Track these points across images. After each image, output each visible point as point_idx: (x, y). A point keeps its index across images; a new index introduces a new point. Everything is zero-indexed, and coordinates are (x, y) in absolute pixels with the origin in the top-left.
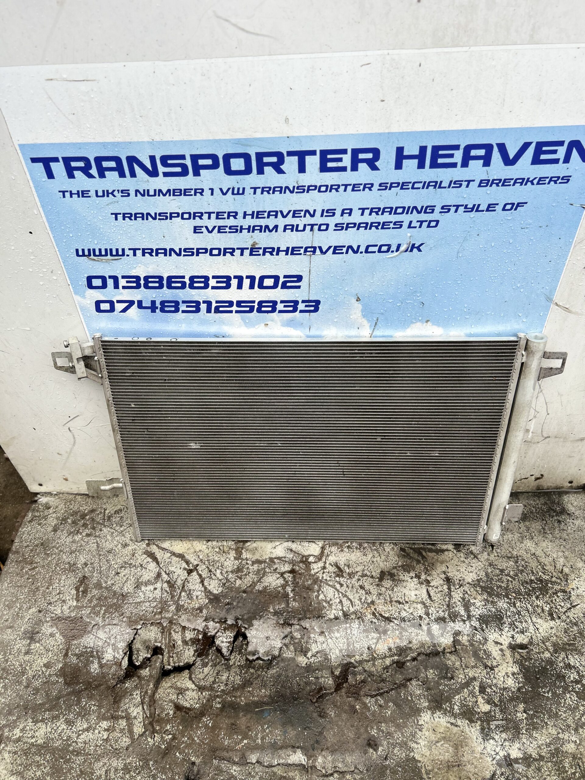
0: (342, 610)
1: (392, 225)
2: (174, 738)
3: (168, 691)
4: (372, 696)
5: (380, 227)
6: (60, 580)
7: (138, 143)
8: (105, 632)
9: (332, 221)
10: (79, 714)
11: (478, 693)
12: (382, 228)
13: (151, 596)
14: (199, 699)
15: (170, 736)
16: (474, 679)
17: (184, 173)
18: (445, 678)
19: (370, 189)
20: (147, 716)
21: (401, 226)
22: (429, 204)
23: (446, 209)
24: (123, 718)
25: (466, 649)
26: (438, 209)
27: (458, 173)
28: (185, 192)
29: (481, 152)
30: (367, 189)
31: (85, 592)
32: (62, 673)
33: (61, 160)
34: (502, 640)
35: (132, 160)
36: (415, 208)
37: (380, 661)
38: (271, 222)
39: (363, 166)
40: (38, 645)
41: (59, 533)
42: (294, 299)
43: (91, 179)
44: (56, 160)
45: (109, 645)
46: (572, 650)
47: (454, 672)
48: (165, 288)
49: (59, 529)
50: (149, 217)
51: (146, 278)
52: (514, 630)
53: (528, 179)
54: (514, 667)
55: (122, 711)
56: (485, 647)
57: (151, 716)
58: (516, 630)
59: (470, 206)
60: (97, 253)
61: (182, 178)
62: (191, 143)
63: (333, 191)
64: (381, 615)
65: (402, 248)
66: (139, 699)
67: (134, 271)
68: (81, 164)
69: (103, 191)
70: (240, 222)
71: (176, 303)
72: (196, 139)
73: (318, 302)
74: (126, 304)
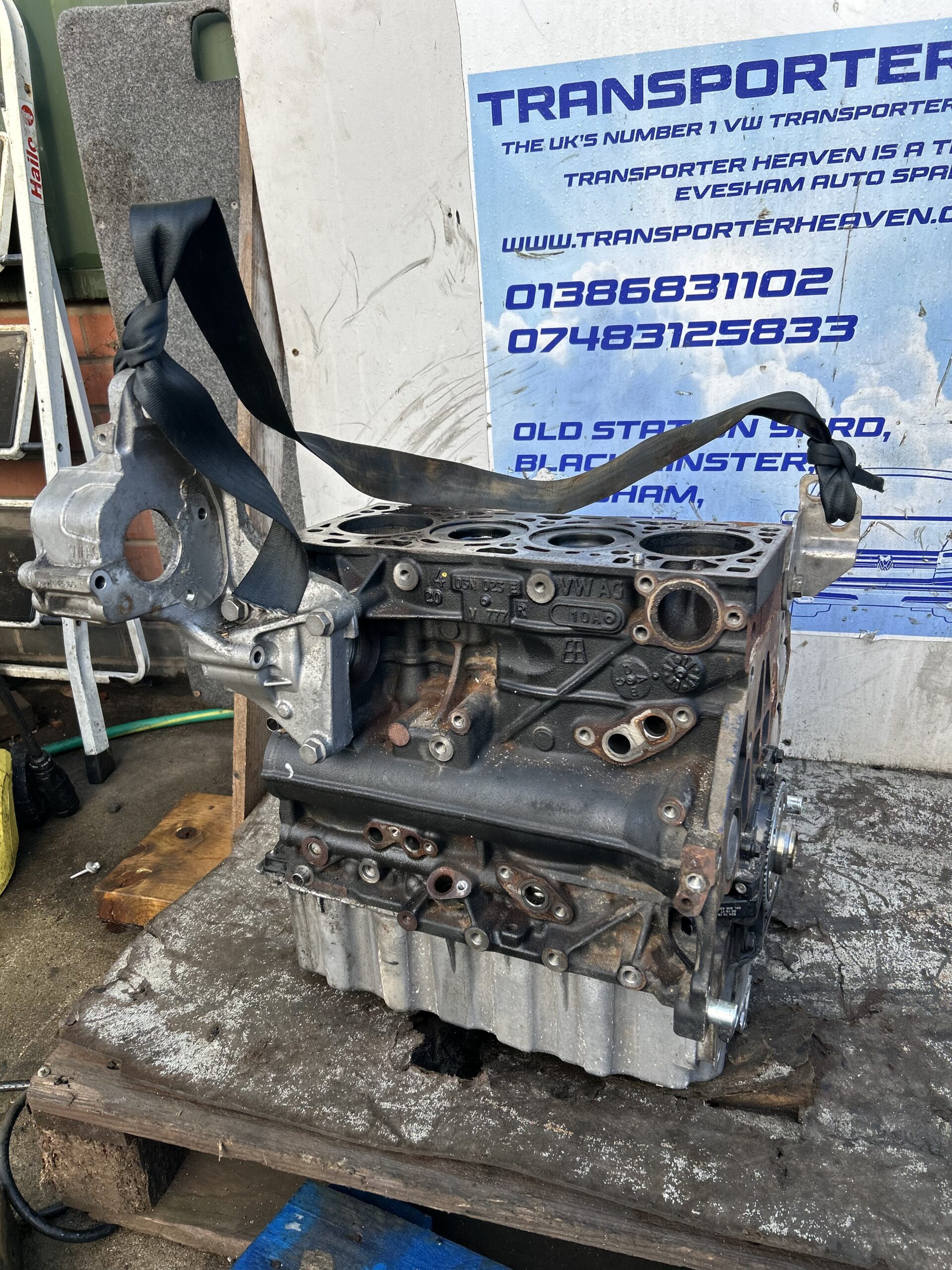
0: (866, 908)
7: (624, 57)
9: (889, 166)
17: (678, 100)
28: (674, 131)
30: (949, 109)
33: (516, 94)
38: (793, 173)
39: (944, 71)
42: (816, 315)
43: (548, 121)
48: (617, 302)
50: (616, 177)
61: (674, 108)
67: (577, 273)
68: (541, 98)
69: (562, 138)
70: (747, 175)
71: (629, 329)
72: (704, 44)
73: (853, 320)
74: (554, 336)
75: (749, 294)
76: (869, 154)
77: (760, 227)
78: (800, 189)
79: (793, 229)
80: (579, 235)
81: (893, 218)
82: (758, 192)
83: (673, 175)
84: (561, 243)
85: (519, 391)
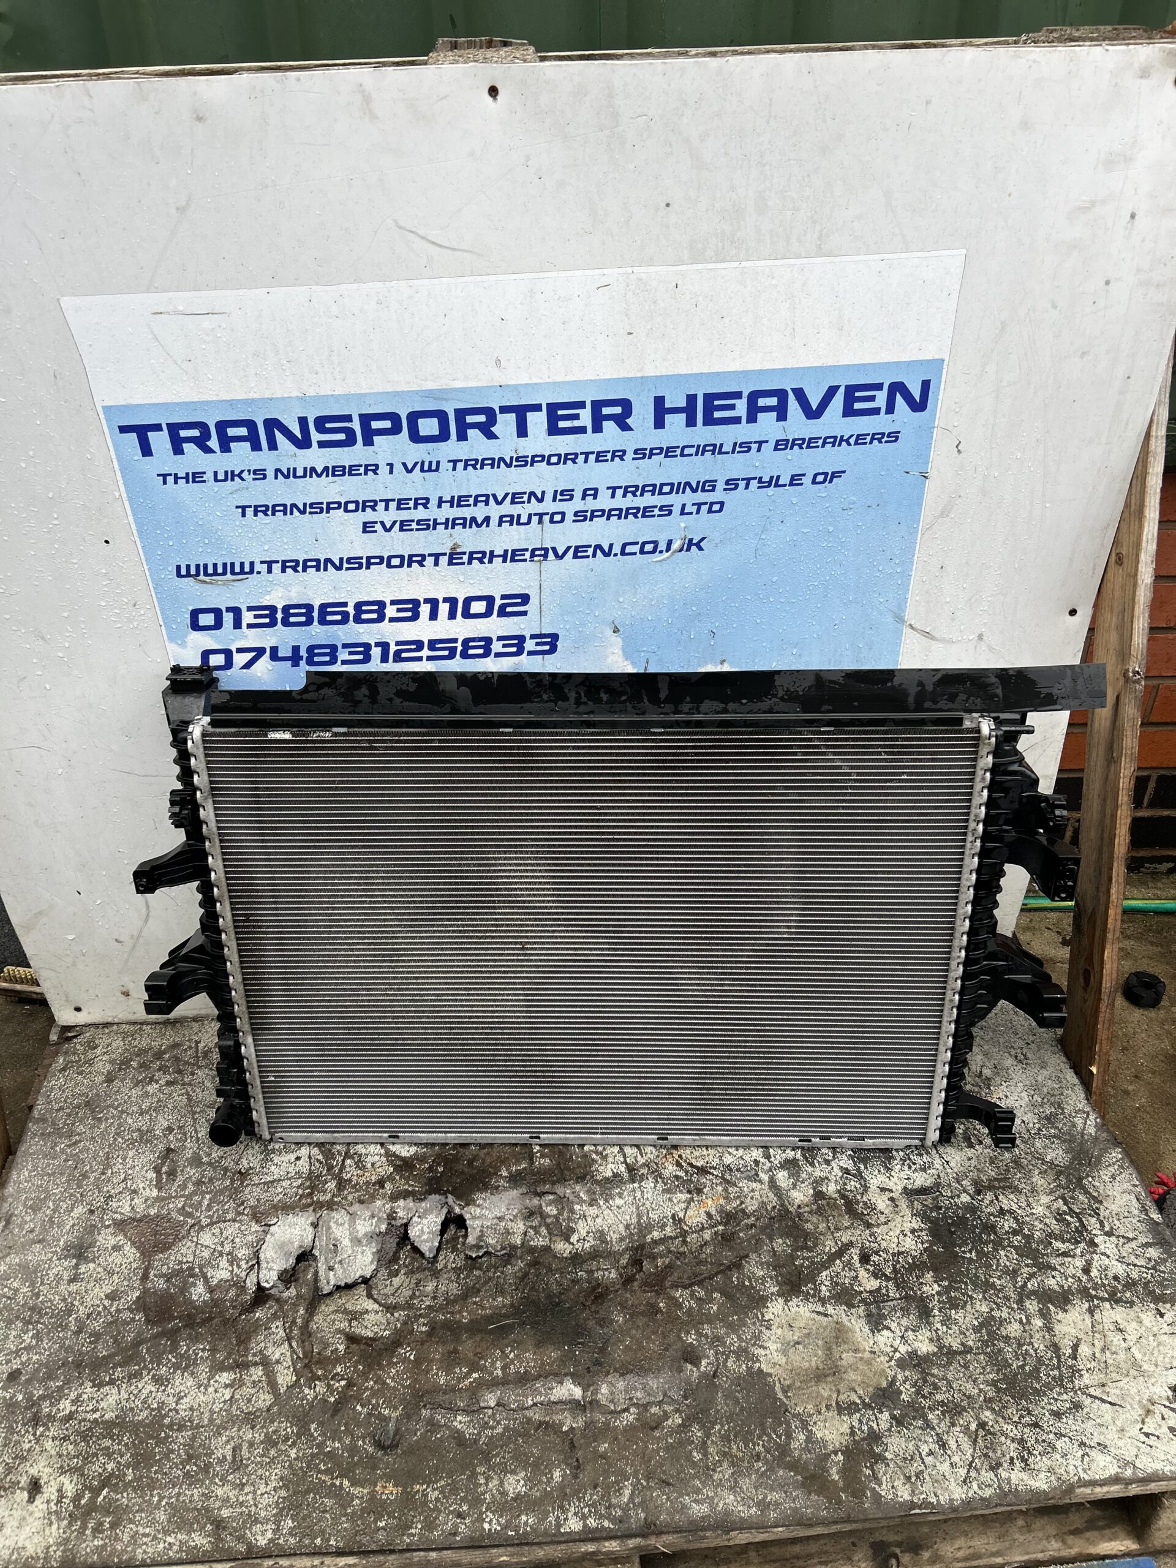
0: (625, 1162)
1: (657, 512)
2: (350, 1385)
3: (332, 1317)
4: (685, 1287)
5: (639, 515)
6: (124, 1159)
7: (283, 399)
8: (214, 1234)
9: (569, 508)
10: (176, 1367)
11: (858, 1265)
12: (644, 516)
13: (291, 1170)
14: (389, 1323)
15: (343, 1383)
16: (851, 1244)
17: (350, 441)
18: (806, 1247)
19: (621, 458)
20: (298, 1357)
21: (670, 512)
22: (707, 478)
23: (732, 484)
24: (256, 1364)
25: (835, 1204)
26: (720, 485)
27: (743, 432)
28: (351, 470)
29: (773, 401)
30: (617, 459)
31: (172, 1174)
32: (141, 1304)
33: (164, 427)
34: (891, 1184)
35: (272, 424)
36: (688, 484)
37: (694, 1236)
38: (480, 512)
39: (609, 426)
40: (92, 1265)
41: (117, 1083)
42: (519, 633)
43: (208, 455)
44: (157, 427)
45: (221, 1254)
46: (1004, 1188)
47: (817, 1239)
48: (316, 623)
49: (116, 1078)
50: (295, 510)
51: (286, 609)
52: (910, 1167)
53: (842, 437)
54: (914, 1221)
55: (254, 1355)
56: (865, 1199)
57: (305, 1356)
58: (914, 1167)
59: (766, 479)
60: (210, 571)
61: (346, 449)
62: (361, 396)
63: (569, 462)
64: (691, 1165)
65: (675, 546)
66: (282, 1333)
67: (267, 597)
68: (196, 433)
69: (226, 473)
70: (433, 512)
71: (333, 648)
72: (367, 391)
73: (555, 636)
74: (251, 655)
75: (452, 615)
76: (549, 497)
77: (454, 558)
78: (488, 526)
79: (486, 560)
80: (262, 562)
81: (578, 552)
82: (446, 528)
83: (356, 510)
84: (246, 571)
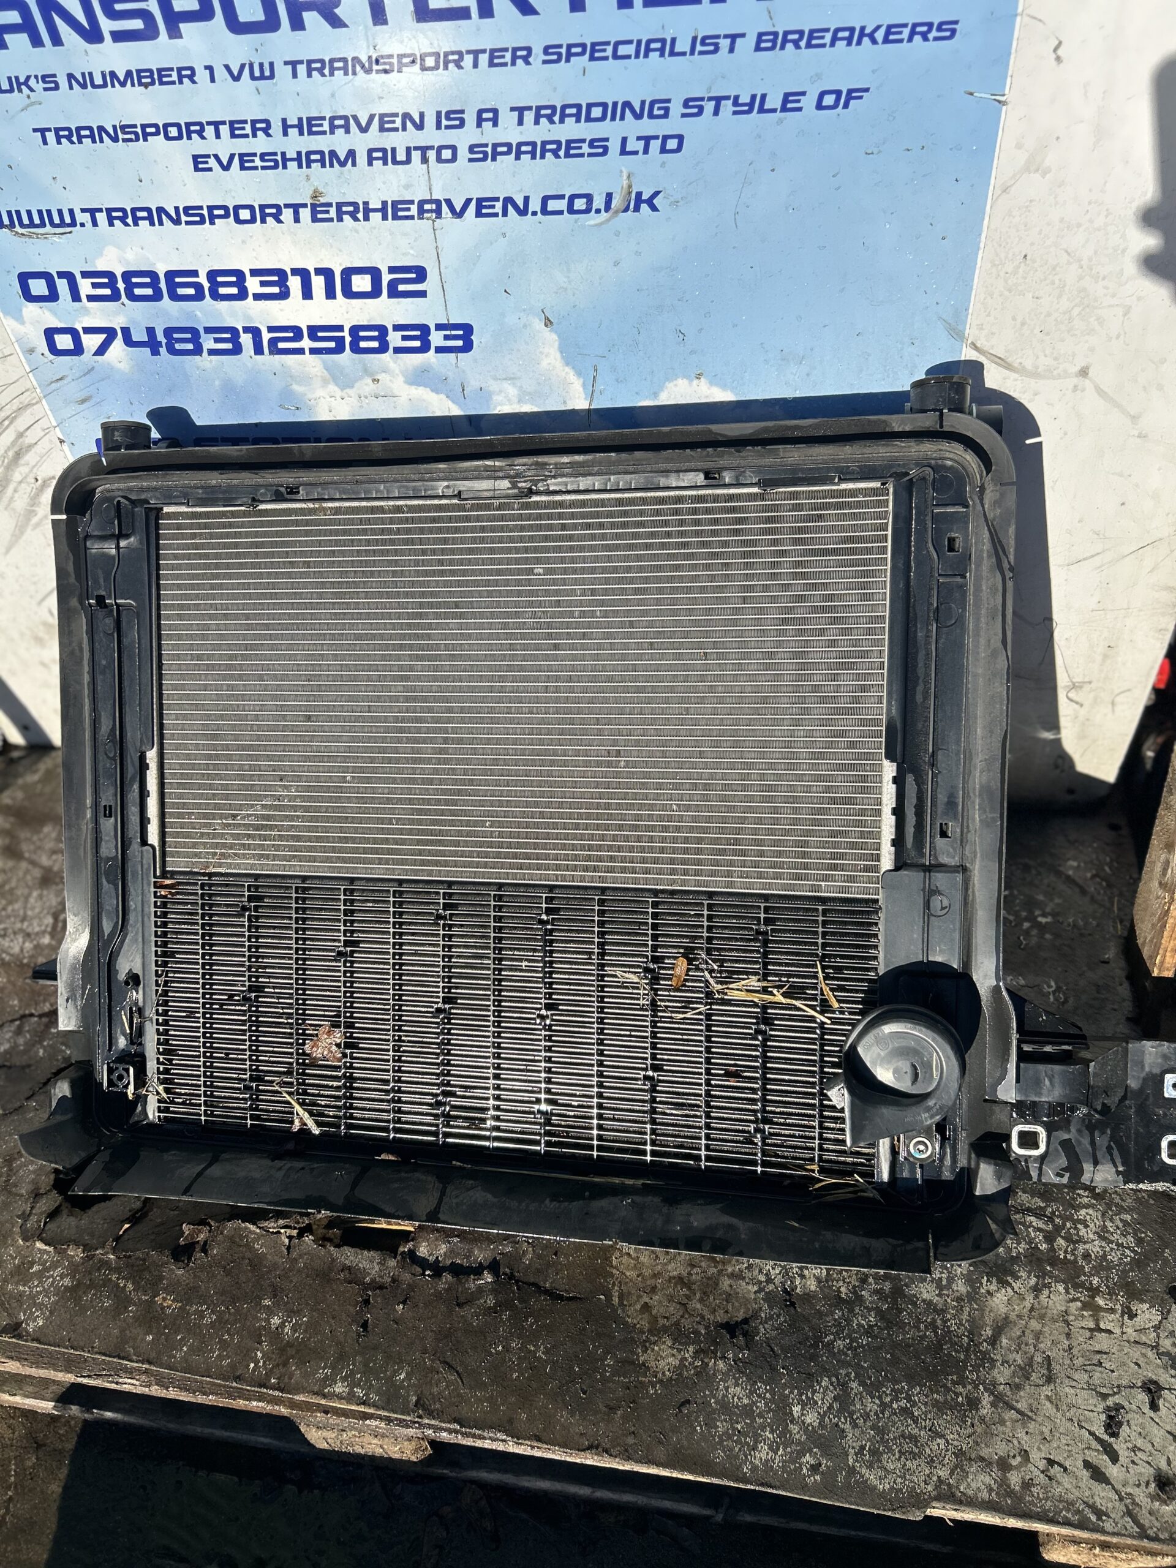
1: (586, 149)
5: (562, 153)
9: (461, 139)
12: (568, 156)
17: (150, 31)
19: (526, 60)
21: (606, 151)
22: (655, 95)
23: (693, 106)
26: (676, 108)
28: (161, 77)
36: (627, 104)
38: (340, 143)
39: (503, 7)
42: (419, 321)
48: (166, 298)
50: (104, 136)
51: (126, 276)
53: (863, 29)
59: (745, 99)
60: (26, 220)
61: (149, 44)
63: (451, 66)
65: (617, 204)
67: (102, 259)
69: (9, 79)
70: (278, 142)
71: (194, 331)
73: (468, 329)
74: (102, 337)
75: (330, 294)
76: (430, 121)
77: (318, 211)
78: (354, 164)
79: (360, 216)
80: (83, 211)
81: (483, 207)
82: (300, 166)
83: (180, 137)
84: (66, 222)
85: (83, 401)
